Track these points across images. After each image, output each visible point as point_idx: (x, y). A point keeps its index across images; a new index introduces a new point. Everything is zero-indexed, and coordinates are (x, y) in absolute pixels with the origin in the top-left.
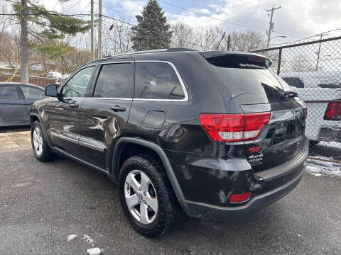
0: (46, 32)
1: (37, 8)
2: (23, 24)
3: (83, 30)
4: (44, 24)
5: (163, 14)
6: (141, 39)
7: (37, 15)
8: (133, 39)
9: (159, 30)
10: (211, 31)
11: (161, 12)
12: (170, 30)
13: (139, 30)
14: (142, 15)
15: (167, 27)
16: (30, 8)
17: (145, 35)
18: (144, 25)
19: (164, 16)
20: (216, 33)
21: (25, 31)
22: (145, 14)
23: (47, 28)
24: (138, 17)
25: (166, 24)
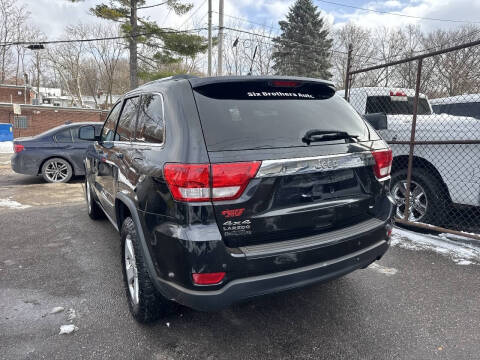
0: (157, 56)
1: (148, 26)
2: (132, 48)
3: (203, 49)
4: (156, 46)
5: (318, 15)
6: (285, 55)
7: (149, 35)
8: (276, 55)
9: (311, 40)
10: (399, 33)
11: (316, 13)
12: (328, 37)
13: (283, 43)
14: (287, 20)
15: (325, 33)
16: (141, 27)
17: (291, 47)
18: (289, 35)
19: (320, 18)
20: (407, 35)
21: (134, 57)
22: (291, 18)
23: (160, 50)
24: (282, 24)
25: (321, 30)
